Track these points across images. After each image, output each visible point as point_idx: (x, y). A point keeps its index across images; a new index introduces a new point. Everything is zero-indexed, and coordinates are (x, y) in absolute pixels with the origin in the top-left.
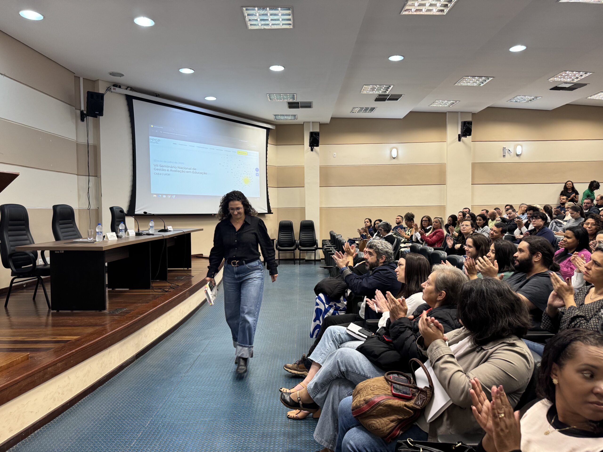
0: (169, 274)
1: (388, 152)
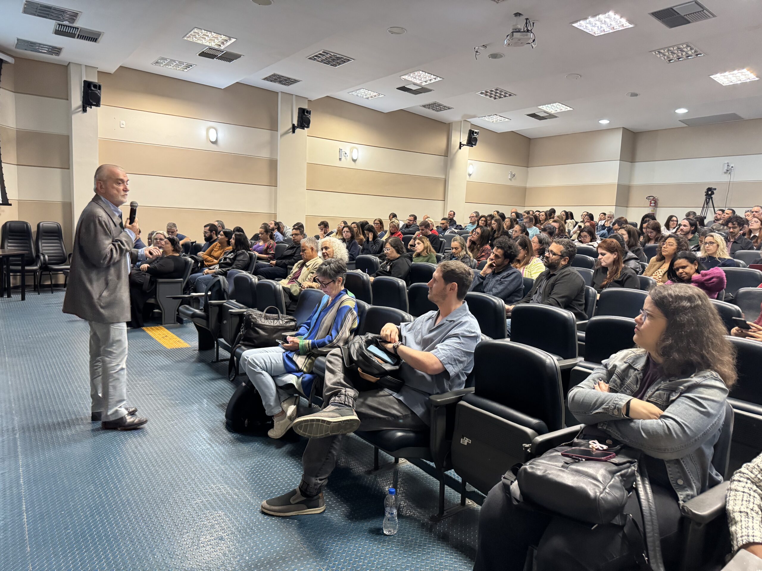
1: (204, 133)
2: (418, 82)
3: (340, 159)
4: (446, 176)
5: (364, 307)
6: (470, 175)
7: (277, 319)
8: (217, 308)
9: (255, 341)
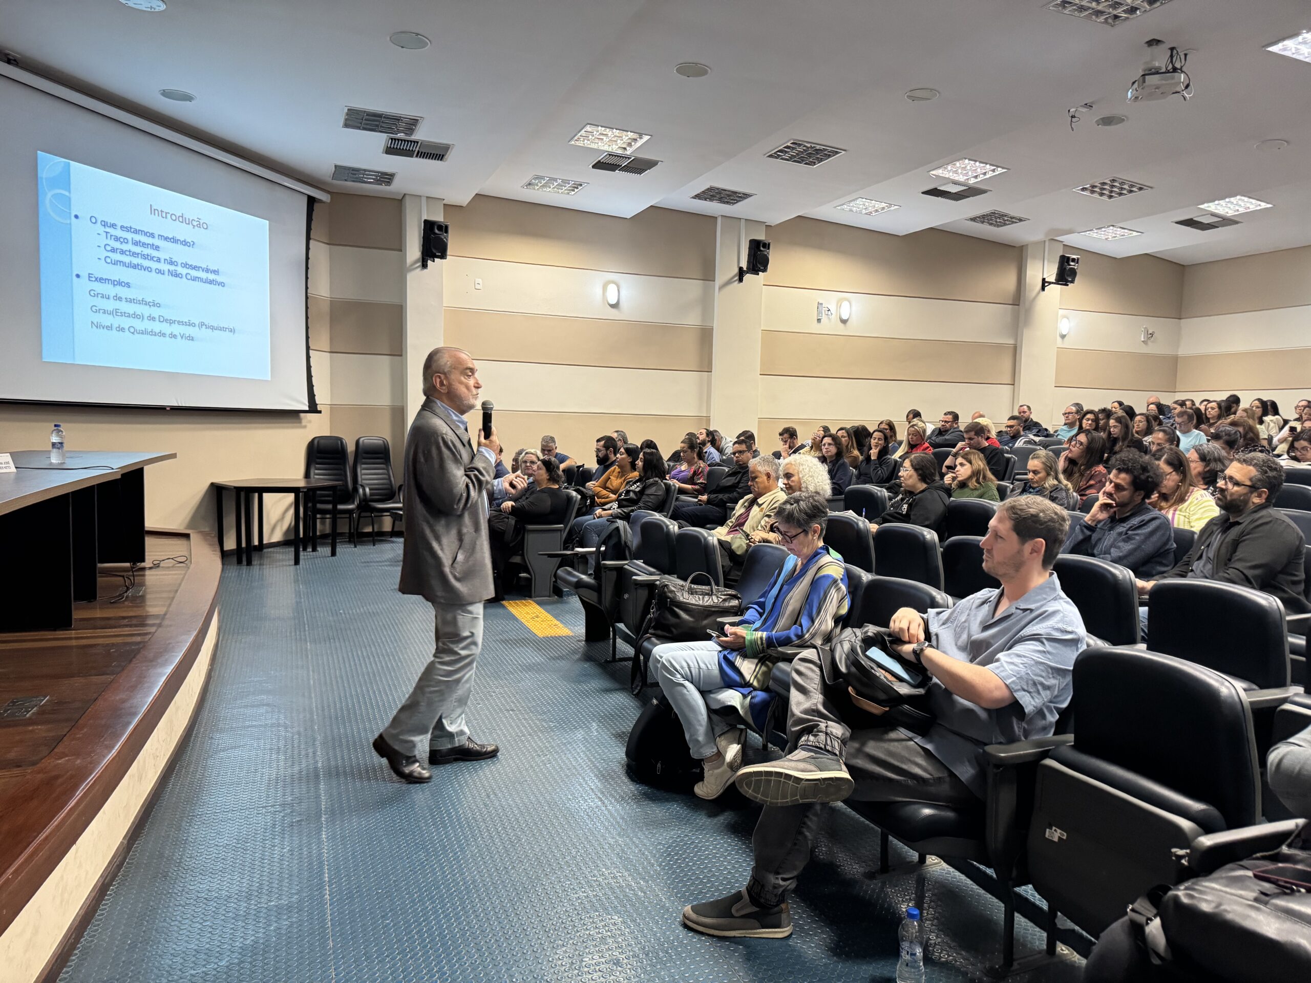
0: (101, 580)
1: (598, 291)
2: (961, 178)
3: (819, 320)
4: (1016, 340)
5: (860, 577)
6: (1063, 337)
7: (708, 594)
8: (615, 573)
9: (674, 630)
